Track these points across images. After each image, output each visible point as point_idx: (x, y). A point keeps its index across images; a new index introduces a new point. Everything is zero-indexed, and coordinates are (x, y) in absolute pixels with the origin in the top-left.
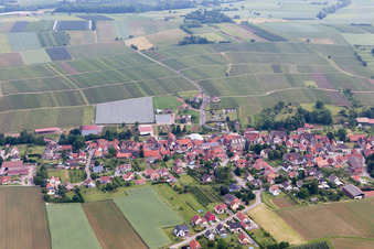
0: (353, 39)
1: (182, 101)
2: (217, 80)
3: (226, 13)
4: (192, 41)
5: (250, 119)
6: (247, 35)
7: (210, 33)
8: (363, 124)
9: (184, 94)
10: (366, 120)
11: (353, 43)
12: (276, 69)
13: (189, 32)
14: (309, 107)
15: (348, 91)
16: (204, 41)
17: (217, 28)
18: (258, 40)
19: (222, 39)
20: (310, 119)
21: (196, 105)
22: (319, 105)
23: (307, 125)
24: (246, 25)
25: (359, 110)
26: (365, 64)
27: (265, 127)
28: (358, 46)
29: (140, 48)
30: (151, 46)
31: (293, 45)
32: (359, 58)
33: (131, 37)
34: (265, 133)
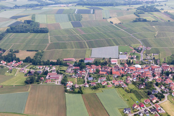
1: (133, 49)
2: (150, 39)
3: (157, 7)
4: (139, 20)
6: (166, 18)
7: (148, 17)
9: (134, 45)
13: (138, 16)
16: (145, 21)
17: (152, 14)
19: (154, 20)
21: (139, 51)
24: (166, 13)
29: (114, 23)
30: (119, 22)
33: (110, 18)
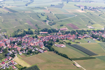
0: (36, 11)
5: (10, 34)
8: (41, 33)
10: (42, 32)
11: (36, 12)
12: (16, 20)
14: (27, 30)
15: (36, 25)
18: (10, 12)
20: (27, 33)
22: (29, 29)
23: (27, 35)
24: (6, 8)
25: (40, 30)
26: (40, 18)
27: (15, 36)
28: (37, 13)
31: (20, 13)
32: (38, 16)
34: (15, 38)
